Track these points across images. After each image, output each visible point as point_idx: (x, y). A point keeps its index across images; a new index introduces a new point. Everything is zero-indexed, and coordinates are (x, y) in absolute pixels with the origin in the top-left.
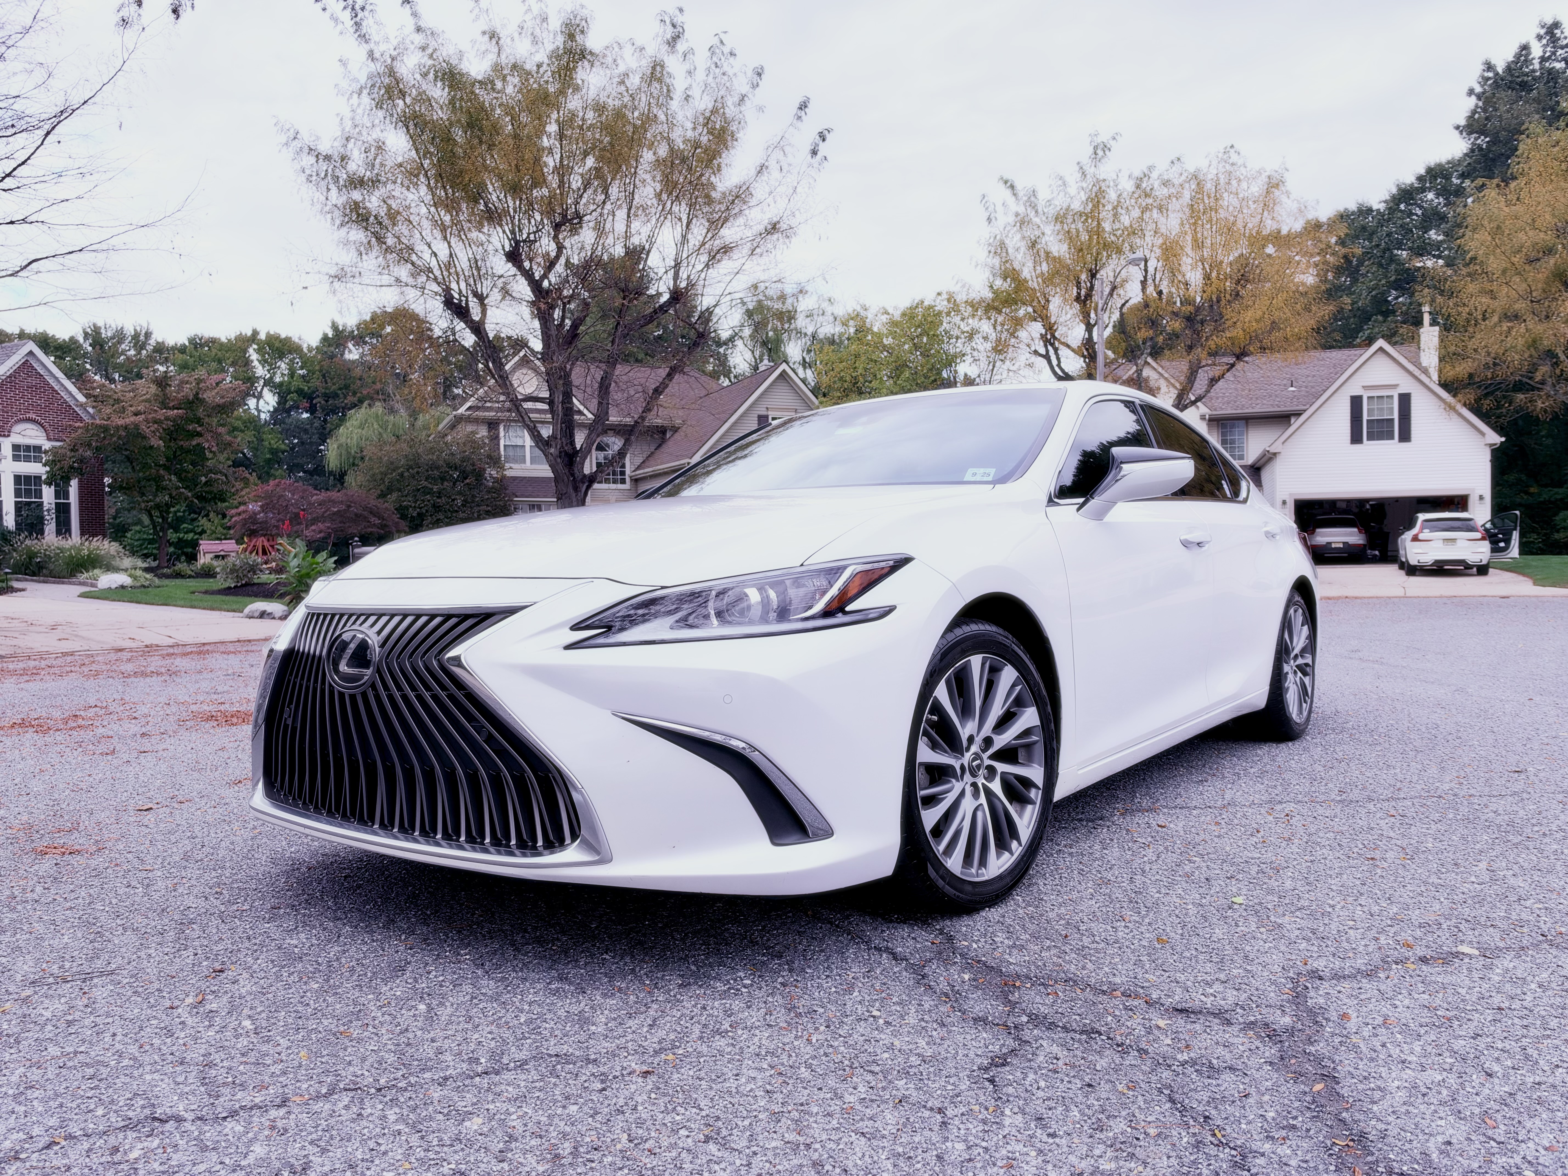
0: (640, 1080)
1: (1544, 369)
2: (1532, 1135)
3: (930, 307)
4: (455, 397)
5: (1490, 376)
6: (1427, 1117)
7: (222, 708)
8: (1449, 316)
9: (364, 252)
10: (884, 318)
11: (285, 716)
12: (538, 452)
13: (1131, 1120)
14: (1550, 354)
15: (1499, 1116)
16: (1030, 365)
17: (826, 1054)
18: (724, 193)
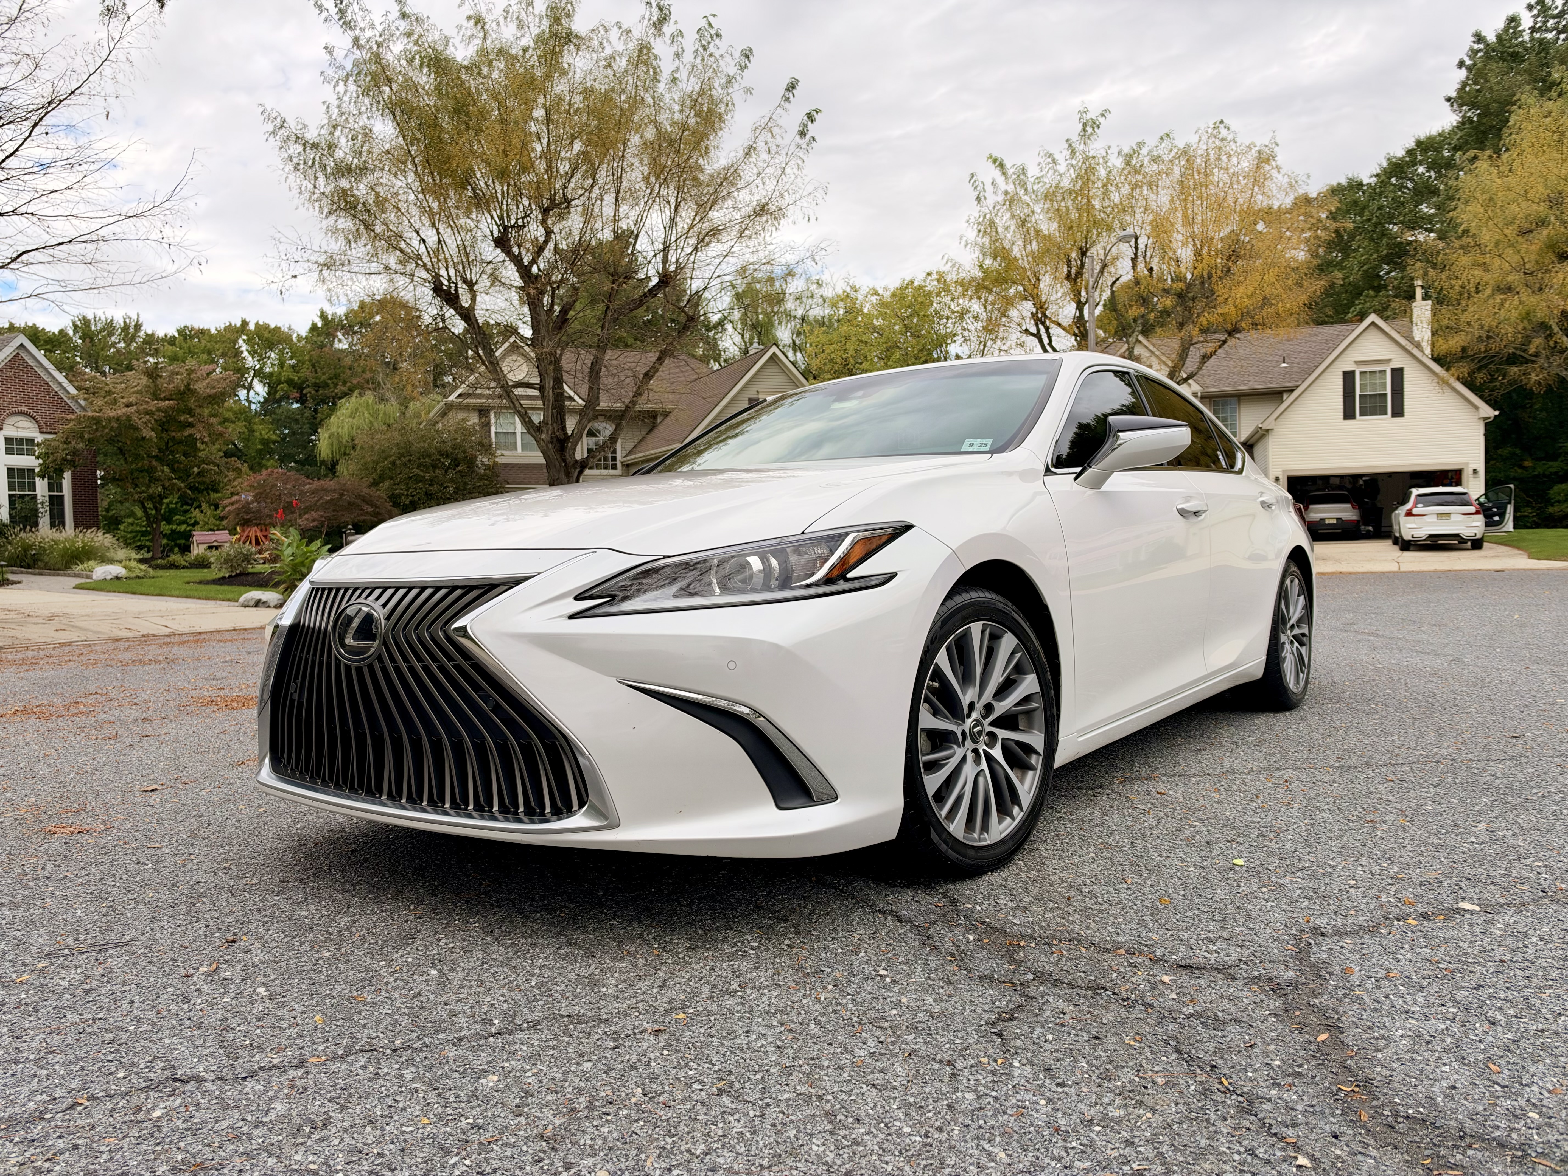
0: (652, 1038)
1: (1537, 342)
2: (1536, 1079)
3: (920, 288)
4: (444, 386)
5: (1483, 349)
6: (1432, 1063)
7: (222, 693)
8: (1441, 289)
9: (352, 240)
10: (874, 299)
11: (291, 691)
12: (530, 439)
13: (1139, 1069)
14: (1544, 326)
15: (1503, 1062)
16: (1022, 345)
17: (835, 1012)
18: (712, 176)
